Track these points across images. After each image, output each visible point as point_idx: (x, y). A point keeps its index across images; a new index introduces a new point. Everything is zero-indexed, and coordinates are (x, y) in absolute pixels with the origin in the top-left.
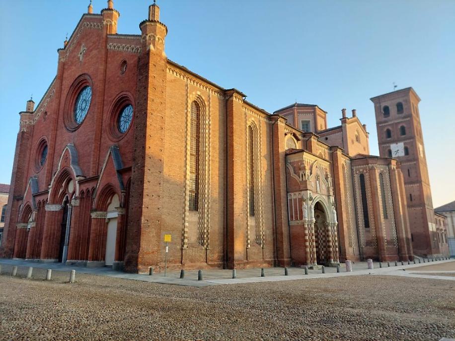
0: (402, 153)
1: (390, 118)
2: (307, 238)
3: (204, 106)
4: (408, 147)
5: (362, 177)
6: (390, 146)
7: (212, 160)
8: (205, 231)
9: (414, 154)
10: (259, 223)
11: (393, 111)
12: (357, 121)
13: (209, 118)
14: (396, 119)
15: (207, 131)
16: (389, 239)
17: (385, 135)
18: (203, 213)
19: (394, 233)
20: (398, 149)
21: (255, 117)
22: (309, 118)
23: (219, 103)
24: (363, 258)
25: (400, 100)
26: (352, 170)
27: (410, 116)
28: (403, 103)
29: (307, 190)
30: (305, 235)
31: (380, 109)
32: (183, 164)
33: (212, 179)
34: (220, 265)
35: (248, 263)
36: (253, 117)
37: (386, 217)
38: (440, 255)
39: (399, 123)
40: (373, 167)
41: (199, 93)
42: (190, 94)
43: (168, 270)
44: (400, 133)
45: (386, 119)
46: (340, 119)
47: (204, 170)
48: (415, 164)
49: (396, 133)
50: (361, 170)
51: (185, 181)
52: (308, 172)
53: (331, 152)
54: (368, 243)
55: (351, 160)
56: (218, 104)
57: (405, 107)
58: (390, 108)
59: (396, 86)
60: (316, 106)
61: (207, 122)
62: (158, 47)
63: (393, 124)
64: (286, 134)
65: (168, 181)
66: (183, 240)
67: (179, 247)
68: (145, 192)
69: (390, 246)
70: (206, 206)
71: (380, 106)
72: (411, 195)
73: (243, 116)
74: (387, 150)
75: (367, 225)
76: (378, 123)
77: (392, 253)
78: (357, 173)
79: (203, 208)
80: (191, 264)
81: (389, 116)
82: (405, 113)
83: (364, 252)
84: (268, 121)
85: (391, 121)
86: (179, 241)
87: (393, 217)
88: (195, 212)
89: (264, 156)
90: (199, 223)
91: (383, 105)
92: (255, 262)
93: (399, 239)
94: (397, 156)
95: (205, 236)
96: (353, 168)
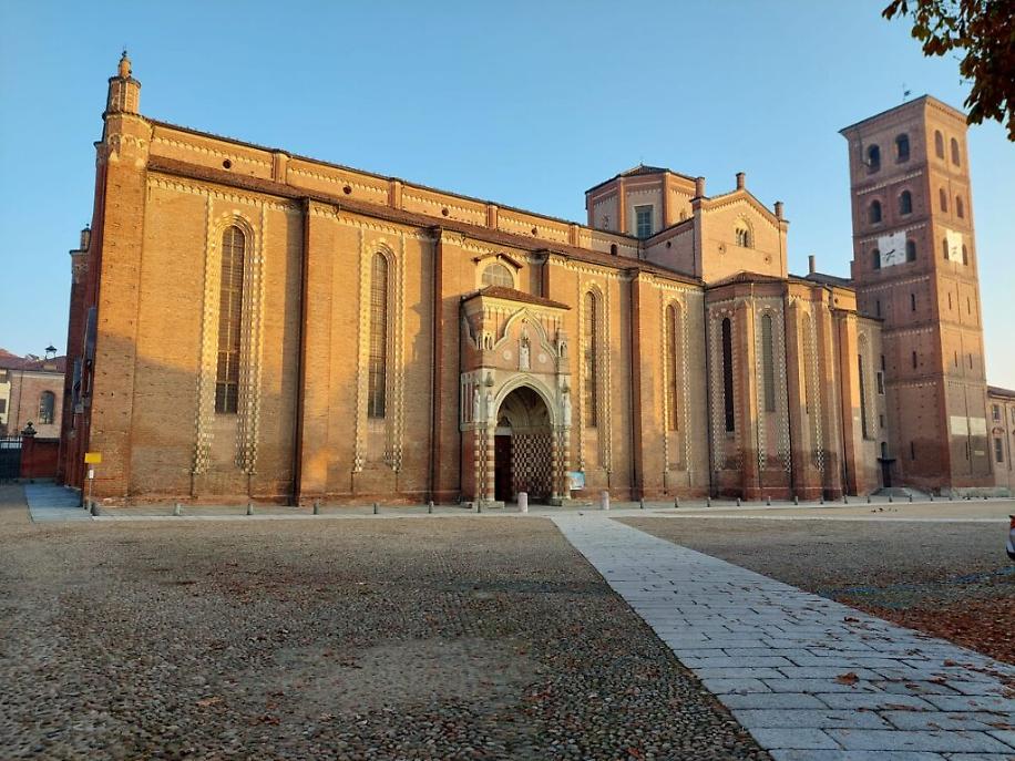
0: (900, 258)
1: (880, 174)
2: (477, 453)
3: (251, 233)
4: (916, 240)
5: (726, 324)
6: (876, 243)
7: (266, 326)
8: (248, 445)
9: (926, 258)
10: (392, 429)
11: (889, 154)
12: (749, 198)
13: (260, 254)
14: (891, 177)
15: (256, 277)
16: (773, 454)
17: (866, 217)
18: (245, 417)
19: (786, 441)
20: (893, 247)
21: (388, 236)
22: (650, 198)
23: (289, 223)
24: (718, 492)
25: (904, 129)
26: (706, 310)
27: (923, 166)
28: (910, 135)
29: (481, 367)
30: (475, 448)
31: (861, 155)
32: (197, 339)
33: (265, 358)
34: (284, 498)
35: (353, 497)
36: (384, 235)
37: (770, 407)
38: (995, 490)
39: (898, 184)
40: (742, 303)
41: (237, 212)
42: (215, 216)
43: (163, 504)
44: (898, 210)
45: (872, 177)
46: (691, 201)
47: (248, 344)
48: (927, 281)
49: (891, 210)
50: (724, 310)
51: (200, 367)
52: (488, 332)
53: (629, 279)
54: (730, 463)
55: (706, 289)
56: (285, 225)
57: (913, 144)
58: (881, 149)
59: (907, 93)
60: (664, 171)
61: (256, 261)
62: (126, 154)
63: (885, 188)
64: (476, 260)
65: (161, 369)
66: (194, 461)
67: (186, 471)
68: (97, 390)
69: (774, 470)
70: (250, 404)
71: (861, 147)
72: (914, 353)
73: (356, 238)
74: (870, 253)
75: (730, 426)
76: (855, 189)
77: (776, 482)
78: (715, 318)
79: (246, 409)
80: (211, 497)
81: (879, 170)
82: (913, 159)
83: (720, 480)
84: (427, 239)
85: (881, 180)
86: (187, 461)
87: (785, 408)
88: (230, 415)
89: (414, 308)
90: (238, 433)
91: (867, 143)
92: (372, 495)
93: (794, 455)
94: (890, 264)
95: (248, 453)
96: (708, 306)
